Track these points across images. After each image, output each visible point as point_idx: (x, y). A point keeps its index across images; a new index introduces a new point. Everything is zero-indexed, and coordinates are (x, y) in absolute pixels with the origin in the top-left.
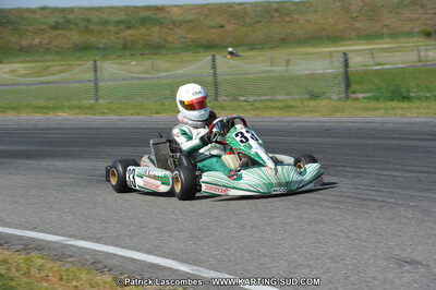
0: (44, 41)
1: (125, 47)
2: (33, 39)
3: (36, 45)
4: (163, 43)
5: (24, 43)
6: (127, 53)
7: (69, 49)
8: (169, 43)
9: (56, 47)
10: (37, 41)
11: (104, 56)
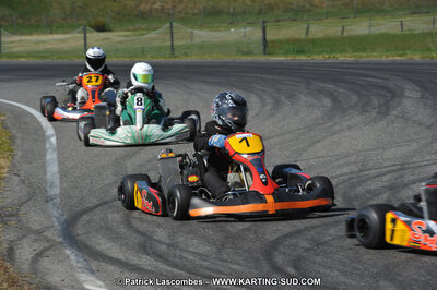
0: (166, 6)
1: (260, 13)
2: (153, 4)
3: (157, 10)
4: (308, 6)
5: (144, 7)
6: (261, 19)
7: (194, 14)
8: (317, 7)
9: (180, 12)
10: (158, 5)
11: (231, 23)
